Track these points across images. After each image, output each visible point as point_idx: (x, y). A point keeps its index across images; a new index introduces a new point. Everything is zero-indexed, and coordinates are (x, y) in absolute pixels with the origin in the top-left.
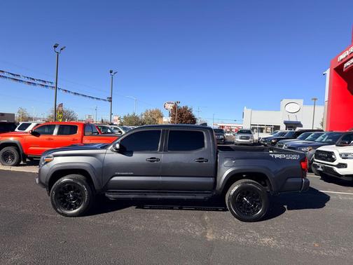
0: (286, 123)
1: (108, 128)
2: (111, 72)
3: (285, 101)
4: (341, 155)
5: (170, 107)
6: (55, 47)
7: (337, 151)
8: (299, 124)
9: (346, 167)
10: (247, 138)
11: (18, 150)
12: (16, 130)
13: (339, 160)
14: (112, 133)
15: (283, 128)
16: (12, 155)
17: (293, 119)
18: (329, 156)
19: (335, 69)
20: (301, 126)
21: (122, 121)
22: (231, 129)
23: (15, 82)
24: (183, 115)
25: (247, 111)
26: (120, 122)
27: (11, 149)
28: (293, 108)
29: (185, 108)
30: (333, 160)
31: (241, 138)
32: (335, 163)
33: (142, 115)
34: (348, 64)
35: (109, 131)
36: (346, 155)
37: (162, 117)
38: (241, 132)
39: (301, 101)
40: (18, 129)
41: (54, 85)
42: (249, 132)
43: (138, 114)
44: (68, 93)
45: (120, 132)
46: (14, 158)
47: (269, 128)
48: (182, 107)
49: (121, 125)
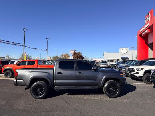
0: (122, 58)
1: (47, 62)
2: (47, 39)
3: (121, 49)
4: (137, 69)
5: (72, 52)
6: (24, 29)
7: (135, 68)
8: (127, 58)
9: (139, 74)
10: (105, 65)
11: (12, 71)
12: (10, 64)
13: (136, 71)
14: (48, 64)
15: (121, 60)
16: (9, 73)
17: (125, 56)
18: (133, 70)
19: (139, 35)
20: (129, 59)
21: (52, 59)
22: (99, 61)
23: (7, 44)
24: (78, 56)
25: (105, 53)
26: (51, 59)
27: (9, 71)
28: (124, 51)
29: (79, 53)
30: (134, 71)
31: (102, 65)
32: (135, 72)
33: (60, 56)
34: (144, 33)
35: (47, 63)
36: (139, 69)
37: (69, 57)
38: (102, 62)
39: (128, 48)
40: (10, 63)
41: (23, 45)
42: (106, 62)
43: (59, 56)
44: (29, 48)
45: (52, 63)
46: (10, 75)
47: (115, 60)
48: (77, 52)
49: (52, 60)
